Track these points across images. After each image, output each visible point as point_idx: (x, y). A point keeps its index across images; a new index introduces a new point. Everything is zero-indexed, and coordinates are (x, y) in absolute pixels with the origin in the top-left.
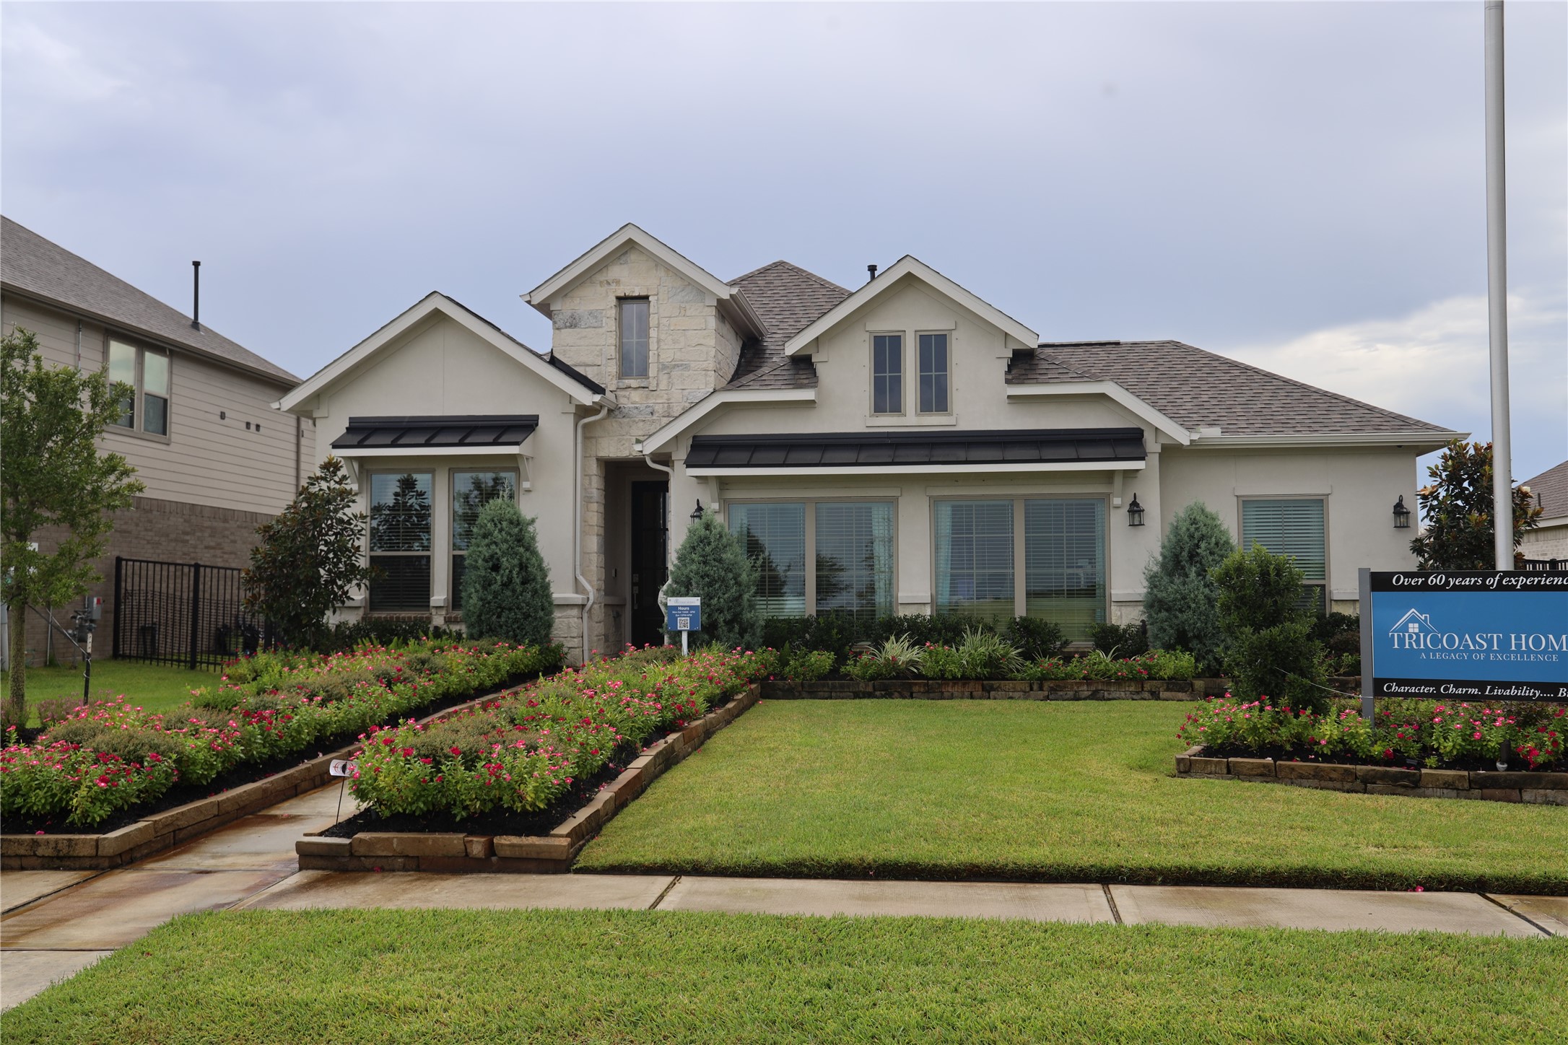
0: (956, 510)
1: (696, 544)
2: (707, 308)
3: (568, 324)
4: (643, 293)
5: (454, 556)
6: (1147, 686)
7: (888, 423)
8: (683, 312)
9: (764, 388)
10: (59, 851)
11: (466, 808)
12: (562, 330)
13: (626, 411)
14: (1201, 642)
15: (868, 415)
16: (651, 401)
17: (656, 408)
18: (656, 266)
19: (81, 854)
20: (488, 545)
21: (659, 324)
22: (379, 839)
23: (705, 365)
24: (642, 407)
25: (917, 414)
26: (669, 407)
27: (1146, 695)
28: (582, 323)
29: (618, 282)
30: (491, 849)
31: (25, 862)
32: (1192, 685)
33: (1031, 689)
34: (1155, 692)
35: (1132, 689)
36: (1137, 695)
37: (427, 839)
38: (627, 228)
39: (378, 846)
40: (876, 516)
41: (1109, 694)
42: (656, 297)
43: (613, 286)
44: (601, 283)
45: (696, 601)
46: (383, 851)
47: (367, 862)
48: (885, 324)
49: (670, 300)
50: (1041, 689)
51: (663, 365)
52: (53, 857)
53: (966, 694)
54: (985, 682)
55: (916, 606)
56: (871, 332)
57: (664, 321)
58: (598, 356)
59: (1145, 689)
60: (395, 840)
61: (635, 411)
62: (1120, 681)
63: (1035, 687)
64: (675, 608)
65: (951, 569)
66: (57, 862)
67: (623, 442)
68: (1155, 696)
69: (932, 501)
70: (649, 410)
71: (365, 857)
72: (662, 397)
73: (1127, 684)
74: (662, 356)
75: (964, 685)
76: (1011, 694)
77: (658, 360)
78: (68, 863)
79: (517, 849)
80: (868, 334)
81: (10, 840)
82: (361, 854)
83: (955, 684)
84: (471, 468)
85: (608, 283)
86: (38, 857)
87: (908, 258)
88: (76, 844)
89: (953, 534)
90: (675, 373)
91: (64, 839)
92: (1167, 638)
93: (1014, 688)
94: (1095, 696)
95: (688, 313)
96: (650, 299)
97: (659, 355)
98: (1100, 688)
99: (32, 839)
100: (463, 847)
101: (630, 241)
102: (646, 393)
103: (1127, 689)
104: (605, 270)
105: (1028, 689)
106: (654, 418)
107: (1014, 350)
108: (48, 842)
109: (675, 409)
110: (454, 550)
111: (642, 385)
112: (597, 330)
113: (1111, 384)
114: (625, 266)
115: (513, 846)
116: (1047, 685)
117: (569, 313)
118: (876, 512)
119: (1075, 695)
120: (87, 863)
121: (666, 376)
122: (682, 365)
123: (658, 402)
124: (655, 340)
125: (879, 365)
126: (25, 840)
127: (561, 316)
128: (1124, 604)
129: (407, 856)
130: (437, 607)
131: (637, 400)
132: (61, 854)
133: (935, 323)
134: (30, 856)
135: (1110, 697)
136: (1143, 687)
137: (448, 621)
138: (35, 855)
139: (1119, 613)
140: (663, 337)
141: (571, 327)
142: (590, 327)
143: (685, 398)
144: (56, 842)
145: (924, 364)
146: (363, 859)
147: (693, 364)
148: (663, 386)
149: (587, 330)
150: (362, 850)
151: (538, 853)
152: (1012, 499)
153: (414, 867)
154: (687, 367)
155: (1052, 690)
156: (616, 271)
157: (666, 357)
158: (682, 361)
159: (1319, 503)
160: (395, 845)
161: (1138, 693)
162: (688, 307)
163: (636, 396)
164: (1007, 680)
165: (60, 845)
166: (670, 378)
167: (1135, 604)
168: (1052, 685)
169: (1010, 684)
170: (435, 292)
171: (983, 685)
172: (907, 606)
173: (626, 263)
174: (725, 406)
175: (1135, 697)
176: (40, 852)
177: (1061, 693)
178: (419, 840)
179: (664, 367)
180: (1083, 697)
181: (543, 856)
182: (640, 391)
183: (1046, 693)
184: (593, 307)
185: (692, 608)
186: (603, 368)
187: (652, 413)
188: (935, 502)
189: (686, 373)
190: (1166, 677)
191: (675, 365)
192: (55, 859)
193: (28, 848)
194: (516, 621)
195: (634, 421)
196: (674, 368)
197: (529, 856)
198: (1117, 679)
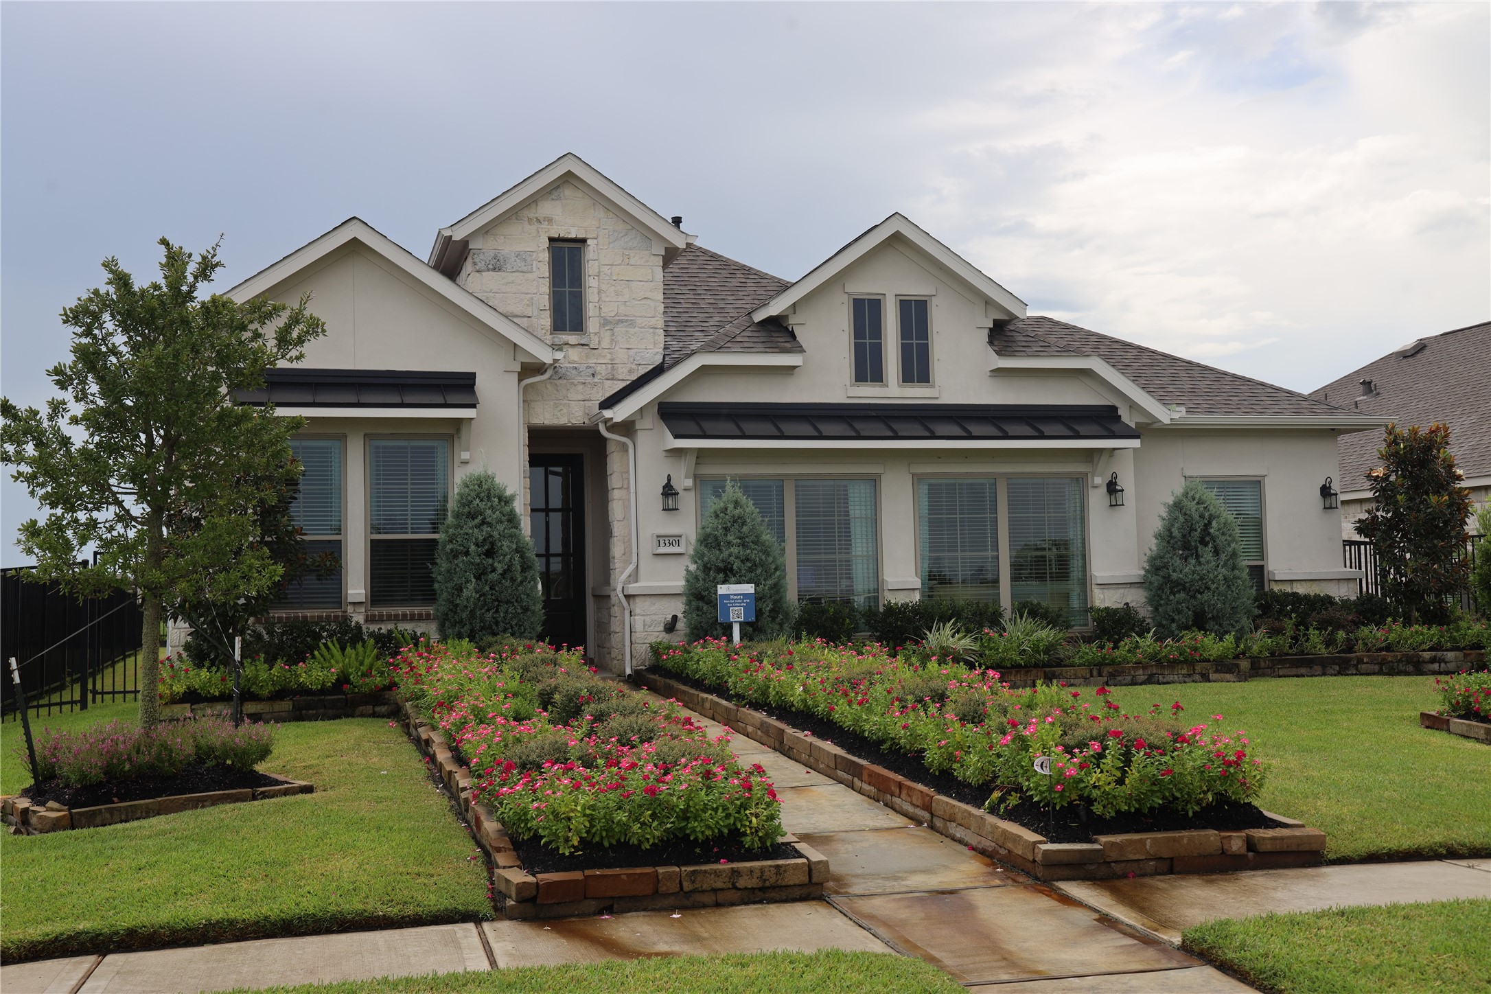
0: (932, 488)
1: (729, 525)
2: (653, 257)
3: (490, 266)
4: (580, 236)
5: (372, 541)
6: (1198, 668)
7: (869, 394)
8: (626, 260)
9: (746, 350)
10: (765, 880)
11: (1199, 802)
12: (484, 273)
13: (563, 371)
14: (1217, 624)
15: (848, 384)
16: (592, 361)
17: (598, 368)
18: (594, 205)
19: (791, 883)
20: (479, 526)
21: (599, 272)
22: (1131, 842)
23: (652, 322)
24: (582, 368)
25: (899, 386)
26: (613, 369)
27: (1197, 677)
28: (508, 266)
29: (550, 221)
30: (1250, 844)
31: (721, 897)
32: (1237, 666)
33: (1092, 676)
34: (1205, 674)
35: (1184, 672)
36: (1188, 678)
37: (1182, 838)
38: (566, 158)
39: (1130, 849)
40: (852, 495)
41: (1164, 678)
42: (595, 241)
43: (545, 225)
44: (530, 220)
45: (749, 589)
46: (1135, 854)
47: (1117, 868)
48: (865, 287)
49: (611, 245)
50: (1100, 675)
51: (605, 319)
52: (753, 889)
53: (1029, 682)
54: (1047, 669)
55: (905, 592)
56: (849, 294)
57: (605, 269)
58: (528, 305)
59: (1196, 671)
60: (1149, 840)
61: (574, 372)
62: (1173, 664)
63: (1095, 673)
64: (727, 596)
65: (930, 551)
66: (760, 895)
67: (561, 407)
68: (1206, 678)
69: (915, 478)
70: (591, 371)
71: (1115, 862)
72: (604, 356)
73: (1180, 667)
74: (604, 310)
75: (1027, 672)
76: (1072, 681)
77: (600, 314)
78: (773, 895)
79: (1278, 842)
80: (846, 296)
81: (705, 872)
82: (1113, 859)
83: (1017, 672)
84: (393, 434)
85: (539, 221)
86: (740, 889)
87: (897, 216)
88: (785, 871)
89: (929, 514)
90: (619, 330)
91: (771, 866)
92: (1184, 620)
93: (1075, 675)
94: (1149, 681)
95: (632, 262)
96: (589, 242)
97: (600, 308)
98: (1154, 672)
99: (732, 868)
100: (1220, 844)
101: (569, 173)
102: (586, 351)
103: (1180, 672)
104: (533, 206)
105: (1088, 675)
106: (596, 380)
107: (994, 320)
108: (751, 871)
109: (620, 371)
110: (371, 533)
111: (582, 342)
112: (527, 275)
113: (1097, 359)
114: (558, 202)
115: (1274, 839)
116: (1106, 670)
117: (492, 253)
118: (851, 491)
119: (1132, 680)
120: (797, 893)
121: (609, 333)
122: (627, 321)
123: (600, 363)
124: (596, 291)
125: (858, 332)
126: (724, 870)
127: (481, 257)
128: (1107, 587)
129: (1161, 858)
130: (354, 604)
131: (576, 359)
132: (767, 884)
133: (916, 288)
134: (729, 889)
135: (1165, 680)
136: (1194, 670)
137: (370, 619)
138: (735, 887)
139: (1102, 597)
140: (604, 287)
141: (494, 269)
142: (518, 271)
143: (631, 359)
144: (762, 870)
145: (905, 332)
146: (1113, 864)
147: (639, 321)
148: (606, 343)
149: (513, 274)
150: (1114, 855)
151: (1299, 845)
152: (994, 478)
153: (1165, 870)
154: (631, 324)
155: (1111, 675)
156: (547, 208)
157: (609, 310)
158: (626, 316)
159: (1257, 484)
160: (1148, 847)
161: (1189, 675)
162: (632, 255)
163: (574, 354)
164: (1066, 666)
165: (766, 874)
166: (613, 335)
167: (1117, 586)
168: (1111, 670)
169: (1071, 671)
170: (354, 218)
171: (1045, 672)
172: (896, 592)
173: (559, 198)
174: (704, 370)
175: (1186, 679)
176: (741, 883)
177: (1119, 678)
178: (1174, 839)
179: (604, 322)
180: (1140, 681)
181: (1304, 848)
182: (580, 349)
183: (1105, 679)
184: (521, 248)
185: (745, 596)
186: (534, 320)
187: (593, 375)
188: (918, 479)
189: (632, 330)
190: (1212, 658)
191: (619, 320)
192: (756, 892)
193: (727, 879)
194: (516, 615)
195: (573, 383)
196: (617, 324)
197: (1289, 849)
198: (1169, 661)
